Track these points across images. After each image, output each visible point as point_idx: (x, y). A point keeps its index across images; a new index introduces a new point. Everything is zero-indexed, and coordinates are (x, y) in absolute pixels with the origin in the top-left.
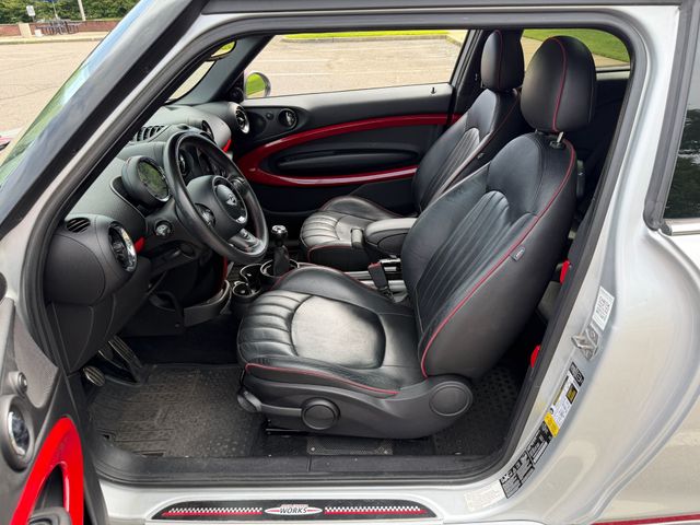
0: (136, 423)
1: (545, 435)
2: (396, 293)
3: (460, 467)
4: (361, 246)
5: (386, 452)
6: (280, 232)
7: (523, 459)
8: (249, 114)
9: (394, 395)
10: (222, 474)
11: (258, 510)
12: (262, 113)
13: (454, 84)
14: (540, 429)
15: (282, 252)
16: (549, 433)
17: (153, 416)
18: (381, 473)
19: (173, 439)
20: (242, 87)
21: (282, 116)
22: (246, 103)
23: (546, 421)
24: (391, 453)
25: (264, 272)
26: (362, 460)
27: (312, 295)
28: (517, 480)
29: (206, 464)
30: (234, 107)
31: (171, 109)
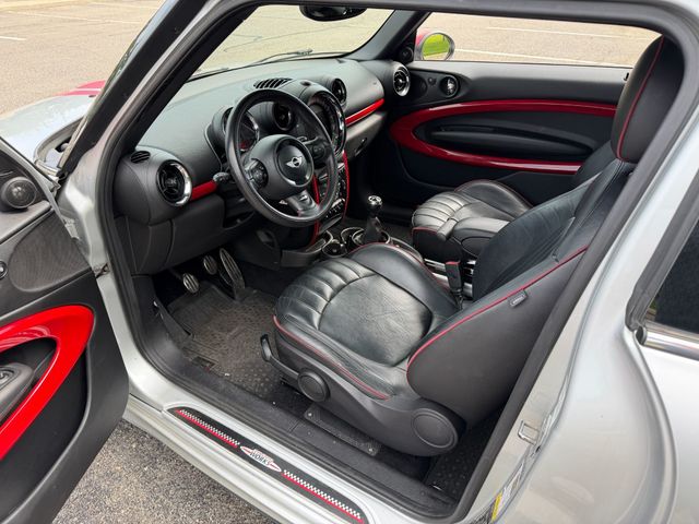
0: (215, 331)
3: (422, 500)
6: (373, 203)
8: (412, 76)
9: (382, 399)
10: (227, 400)
11: (237, 443)
12: (426, 76)
15: (374, 223)
17: (229, 331)
18: (345, 466)
19: (230, 355)
20: (413, 47)
21: (444, 82)
22: (416, 64)
24: (374, 454)
26: (339, 445)
27: (377, 274)
29: (223, 386)
30: (397, 66)
31: (341, 62)
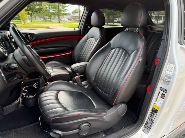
1: (155, 111)
2: (85, 85)
4: (72, 72)
5: (103, 135)
7: (148, 121)
13: (79, 28)
14: (152, 110)
15: (42, 78)
16: (156, 110)
23: (154, 107)
24: (105, 135)
25: (35, 87)
27: (60, 91)
28: (148, 128)
